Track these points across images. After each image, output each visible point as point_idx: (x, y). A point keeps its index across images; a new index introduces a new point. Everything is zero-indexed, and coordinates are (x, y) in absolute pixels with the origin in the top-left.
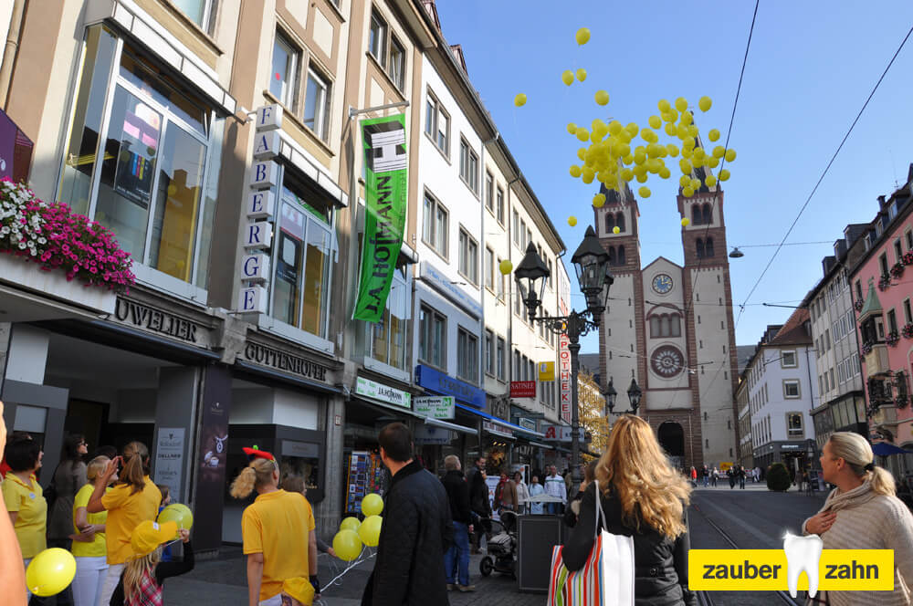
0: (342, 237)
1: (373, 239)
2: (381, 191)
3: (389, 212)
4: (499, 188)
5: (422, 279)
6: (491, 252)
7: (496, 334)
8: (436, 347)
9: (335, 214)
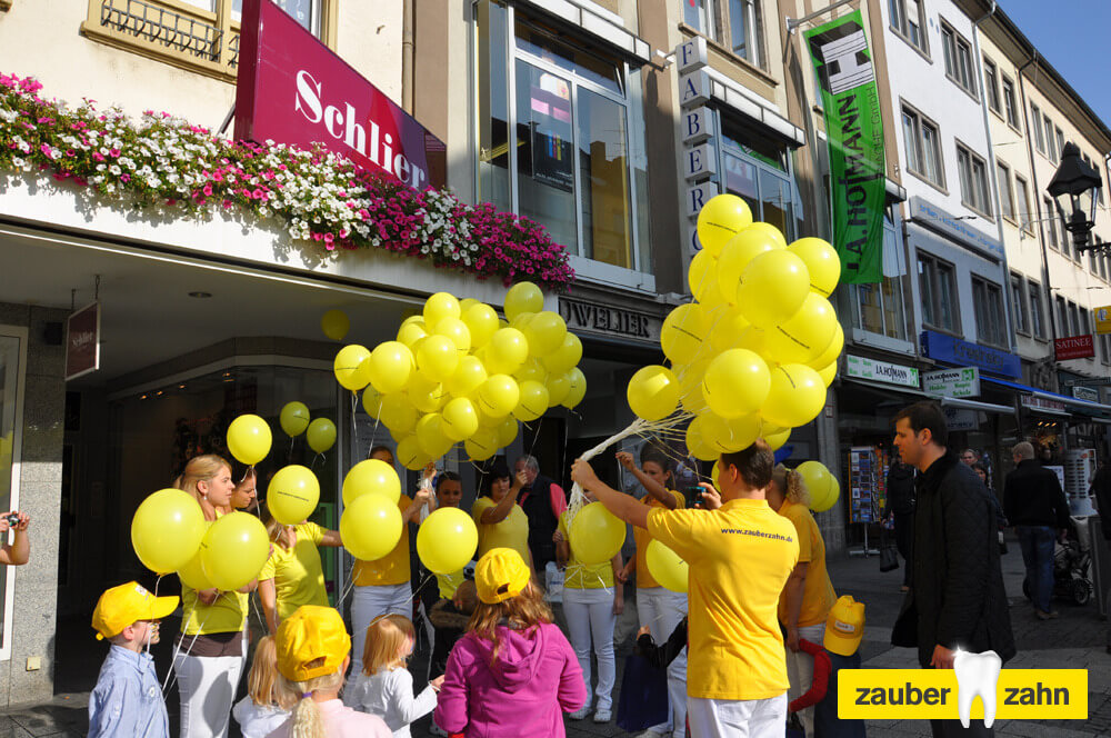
0: (803, 184)
1: (843, 178)
2: (843, 117)
3: (858, 141)
5: (914, 220)
6: (1006, 169)
7: (1025, 276)
8: (944, 304)
9: (790, 157)
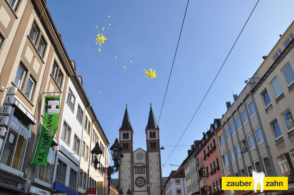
0: (33, 135)
1: (44, 135)
2: (49, 120)
3: (51, 127)
4: (89, 122)
5: (60, 151)
6: (85, 143)
7: (84, 171)
8: (62, 175)
9: (31, 126)
